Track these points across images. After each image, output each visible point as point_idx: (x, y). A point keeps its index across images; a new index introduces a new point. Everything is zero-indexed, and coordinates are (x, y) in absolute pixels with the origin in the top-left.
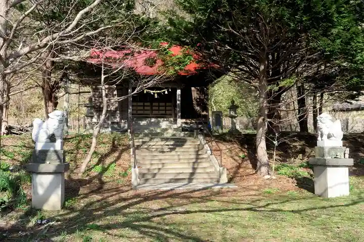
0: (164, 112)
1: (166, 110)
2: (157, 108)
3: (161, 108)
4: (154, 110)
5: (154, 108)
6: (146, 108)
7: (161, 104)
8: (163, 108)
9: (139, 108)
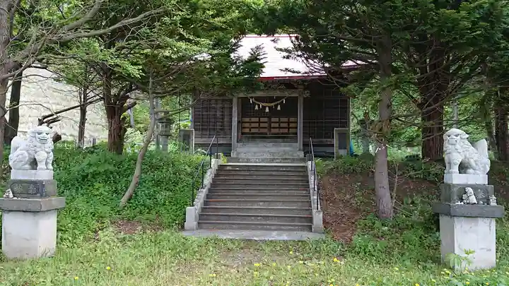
0: (286, 131)
1: (289, 128)
2: (277, 125)
3: (282, 125)
4: (274, 128)
5: (273, 125)
6: (262, 125)
7: (282, 120)
8: (286, 125)
9: (253, 125)
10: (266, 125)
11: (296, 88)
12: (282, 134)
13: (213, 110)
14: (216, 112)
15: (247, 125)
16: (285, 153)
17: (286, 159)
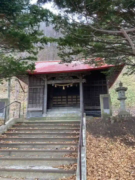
1: (77, 101)
2: (71, 100)
3: (73, 100)
5: (69, 100)
6: (63, 100)
7: (73, 97)
9: (59, 100)
10: (65, 100)
11: (79, 78)
12: (74, 104)
13: (39, 93)
14: (40, 94)
15: (56, 100)
16: (73, 114)
17: (74, 117)
